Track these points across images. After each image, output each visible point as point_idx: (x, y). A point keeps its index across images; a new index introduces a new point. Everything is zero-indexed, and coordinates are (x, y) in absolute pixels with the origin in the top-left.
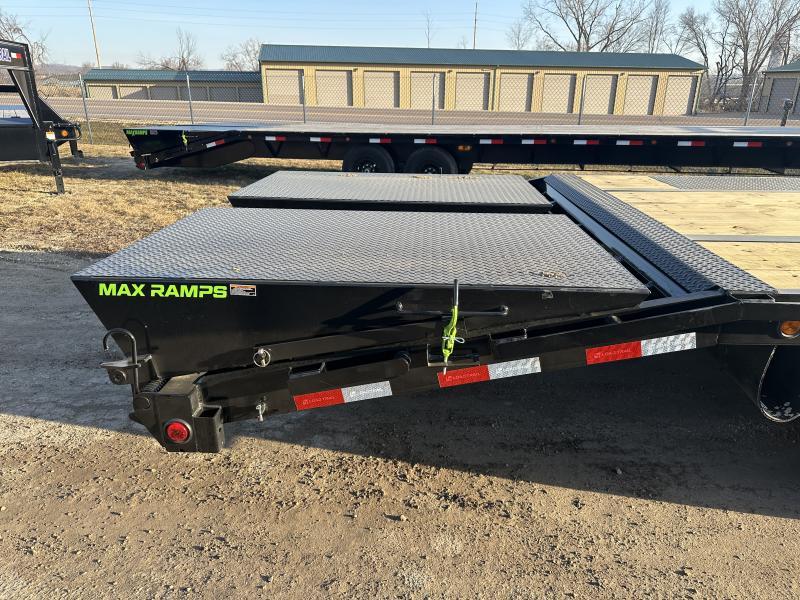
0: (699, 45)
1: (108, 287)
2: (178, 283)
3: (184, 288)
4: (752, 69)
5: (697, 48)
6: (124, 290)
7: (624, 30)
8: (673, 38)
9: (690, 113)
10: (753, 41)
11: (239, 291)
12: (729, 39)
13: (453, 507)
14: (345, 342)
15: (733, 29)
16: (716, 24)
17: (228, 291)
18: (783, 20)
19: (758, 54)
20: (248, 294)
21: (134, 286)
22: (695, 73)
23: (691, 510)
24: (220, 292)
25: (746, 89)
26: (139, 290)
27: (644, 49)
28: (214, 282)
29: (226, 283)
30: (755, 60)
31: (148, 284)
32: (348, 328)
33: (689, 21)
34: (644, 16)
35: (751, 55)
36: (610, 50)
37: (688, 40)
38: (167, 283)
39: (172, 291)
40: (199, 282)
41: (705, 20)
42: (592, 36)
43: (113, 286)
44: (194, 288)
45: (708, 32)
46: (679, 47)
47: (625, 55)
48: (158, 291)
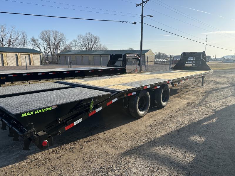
0: (38, 47)
1: (24, 114)
2: (41, 109)
3: (43, 110)
4: (53, 53)
5: (37, 47)
6: (29, 114)
7: (14, 41)
8: (30, 44)
9: (41, 64)
10: (51, 46)
11: (54, 108)
12: (45, 46)
13: (89, 143)
14: (74, 112)
15: (46, 43)
16: (41, 41)
17: (52, 108)
18: (57, 42)
19: (53, 50)
20: (56, 108)
21: (31, 112)
22: (40, 54)
23: (118, 127)
24: (50, 109)
25: (53, 58)
26: (32, 113)
27: (22, 47)
28: (49, 107)
29: (51, 106)
30: (53, 51)
31: (34, 111)
32: (74, 110)
33: (34, 41)
34: (20, 38)
35: (52, 50)
36: (11, 46)
37: (34, 45)
38: (38, 110)
39: (40, 111)
40: (46, 108)
41: (38, 41)
42: (3, 42)
43: (25, 114)
44: (45, 109)
45: (39, 43)
46: (33, 47)
47: (16, 48)
48: (37, 112)
